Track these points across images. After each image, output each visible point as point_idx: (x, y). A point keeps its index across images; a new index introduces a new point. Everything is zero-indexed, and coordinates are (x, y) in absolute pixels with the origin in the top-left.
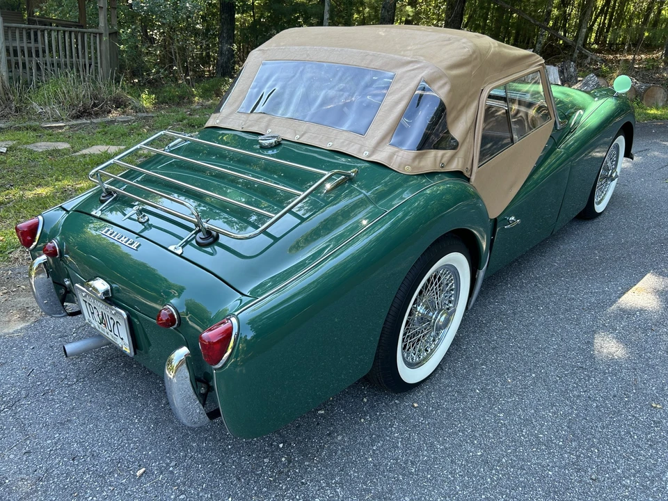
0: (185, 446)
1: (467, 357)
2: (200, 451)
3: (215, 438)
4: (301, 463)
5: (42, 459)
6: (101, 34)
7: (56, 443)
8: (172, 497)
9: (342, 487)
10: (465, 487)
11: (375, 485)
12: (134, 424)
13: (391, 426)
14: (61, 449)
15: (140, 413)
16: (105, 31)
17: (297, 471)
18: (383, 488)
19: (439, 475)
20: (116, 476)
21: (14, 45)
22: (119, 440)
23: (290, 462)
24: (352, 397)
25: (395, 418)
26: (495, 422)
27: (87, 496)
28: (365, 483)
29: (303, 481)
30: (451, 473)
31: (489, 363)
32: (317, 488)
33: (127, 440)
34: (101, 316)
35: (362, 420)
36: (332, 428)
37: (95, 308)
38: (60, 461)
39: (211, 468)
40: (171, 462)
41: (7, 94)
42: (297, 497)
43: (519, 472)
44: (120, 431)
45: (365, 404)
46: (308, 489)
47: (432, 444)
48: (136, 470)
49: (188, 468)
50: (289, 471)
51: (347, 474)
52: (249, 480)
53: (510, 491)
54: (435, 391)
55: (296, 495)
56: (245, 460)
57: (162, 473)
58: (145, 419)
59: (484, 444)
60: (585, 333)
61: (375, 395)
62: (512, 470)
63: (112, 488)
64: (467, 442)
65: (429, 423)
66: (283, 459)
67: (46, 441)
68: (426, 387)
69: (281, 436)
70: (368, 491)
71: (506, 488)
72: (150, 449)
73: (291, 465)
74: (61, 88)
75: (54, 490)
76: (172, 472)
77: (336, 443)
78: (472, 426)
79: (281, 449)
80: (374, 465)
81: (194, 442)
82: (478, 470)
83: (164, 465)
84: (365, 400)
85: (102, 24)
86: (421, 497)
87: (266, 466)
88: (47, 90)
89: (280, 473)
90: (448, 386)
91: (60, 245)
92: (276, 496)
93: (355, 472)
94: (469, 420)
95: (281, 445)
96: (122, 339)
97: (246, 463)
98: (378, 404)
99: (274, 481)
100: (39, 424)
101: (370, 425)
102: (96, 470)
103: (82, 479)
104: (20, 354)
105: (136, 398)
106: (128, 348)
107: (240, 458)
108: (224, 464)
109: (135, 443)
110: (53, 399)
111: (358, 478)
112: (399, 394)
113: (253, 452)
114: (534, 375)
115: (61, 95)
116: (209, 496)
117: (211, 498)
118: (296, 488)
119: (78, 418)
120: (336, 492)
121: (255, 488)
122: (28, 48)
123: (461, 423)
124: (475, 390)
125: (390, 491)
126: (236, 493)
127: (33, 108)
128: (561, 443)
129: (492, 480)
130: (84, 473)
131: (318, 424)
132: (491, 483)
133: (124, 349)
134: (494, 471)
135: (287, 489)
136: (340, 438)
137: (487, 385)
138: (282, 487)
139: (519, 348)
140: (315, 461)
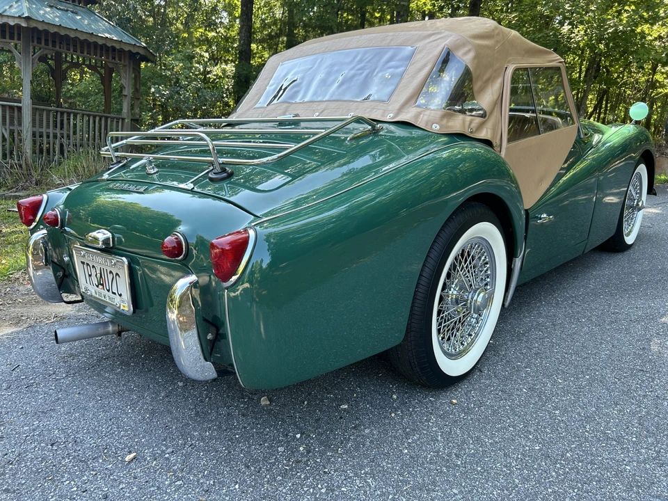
0: (184, 435)
1: (507, 361)
2: (203, 440)
3: (220, 427)
4: (322, 454)
5: (15, 444)
6: (123, 119)
7: (34, 430)
8: (166, 483)
9: (374, 478)
10: (526, 480)
11: (414, 476)
12: (127, 414)
13: (428, 421)
14: (39, 435)
15: (134, 405)
16: (128, 116)
17: (318, 460)
18: (424, 480)
19: (491, 468)
20: (101, 461)
21: (40, 130)
22: (108, 428)
23: (309, 452)
24: (380, 394)
25: (431, 414)
26: (551, 418)
27: (64, 480)
28: (401, 475)
29: (326, 470)
30: (506, 466)
31: (533, 366)
32: (343, 477)
33: (118, 428)
34: (99, 275)
35: (393, 415)
36: (357, 422)
37: (93, 267)
38: (36, 447)
39: (215, 457)
40: (167, 449)
41: (30, 170)
42: (320, 486)
43: (589, 467)
44: (110, 420)
45: (395, 401)
46: (331, 479)
47: (478, 438)
48: (124, 457)
49: (188, 456)
50: (309, 460)
51: (379, 465)
52: (260, 468)
53: (582, 485)
54: (475, 390)
55: (317, 484)
56: (255, 449)
57: (155, 459)
58: (140, 410)
59: (542, 439)
60: (638, 340)
61: (406, 393)
62: (580, 464)
63: (94, 473)
64: (520, 437)
65: (472, 419)
66: (301, 449)
67: (23, 427)
68: (465, 386)
69: (297, 428)
70: (407, 482)
71: (577, 482)
72: (144, 437)
73: (311, 454)
74: (82, 163)
75: (24, 473)
76: (167, 459)
77: (363, 435)
78: (524, 422)
79: (298, 440)
80: (411, 457)
81: (196, 431)
82: (539, 464)
83: (159, 452)
84: (395, 397)
85: (125, 110)
86: (472, 490)
87: (281, 455)
88: (68, 164)
89: (297, 462)
90: (489, 385)
91: (63, 213)
92: (293, 485)
93: (388, 463)
94: (519, 417)
95: (298, 436)
96: (120, 295)
97: (257, 452)
98: (410, 401)
99: (291, 470)
100: (18, 412)
101: (403, 419)
102: (78, 456)
103: (60, 463)
104: (7, 353)
105: (131, 391)
106: (126, 305)
107: (249, 447)
108: (230, 452)
109: (126, 431)
110: (37, 391)
111: (392, 469)
112: (434, 393)
113: (265, 441)
114: (588, 377)
115: (80, 169)
116: (212, 482)
117: (214, 485)
118: (318, 477)
119: (63, 407)
120: (366, 482)
121: (268, 476)
122: (54, 133)
123: (509, 419)
124: (521, 390)
125: (434, 483)
126: (245, 481)
127: (52, 181)
128: (634, 439)
129: (558, 475)
130: (63, 458)
131: (341, 418)
132: (557, 477)
133: (122, 308)
134: (558, 466)
135: (307, 478)
136: (367, 431)
137: (535, 385)
138: (300, 476)
139: (566, 353)
140: (339, 452)
